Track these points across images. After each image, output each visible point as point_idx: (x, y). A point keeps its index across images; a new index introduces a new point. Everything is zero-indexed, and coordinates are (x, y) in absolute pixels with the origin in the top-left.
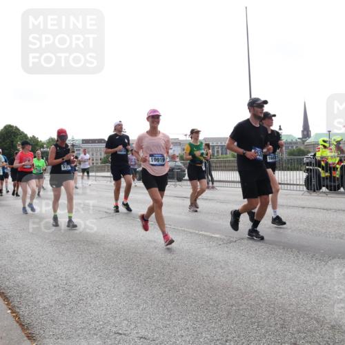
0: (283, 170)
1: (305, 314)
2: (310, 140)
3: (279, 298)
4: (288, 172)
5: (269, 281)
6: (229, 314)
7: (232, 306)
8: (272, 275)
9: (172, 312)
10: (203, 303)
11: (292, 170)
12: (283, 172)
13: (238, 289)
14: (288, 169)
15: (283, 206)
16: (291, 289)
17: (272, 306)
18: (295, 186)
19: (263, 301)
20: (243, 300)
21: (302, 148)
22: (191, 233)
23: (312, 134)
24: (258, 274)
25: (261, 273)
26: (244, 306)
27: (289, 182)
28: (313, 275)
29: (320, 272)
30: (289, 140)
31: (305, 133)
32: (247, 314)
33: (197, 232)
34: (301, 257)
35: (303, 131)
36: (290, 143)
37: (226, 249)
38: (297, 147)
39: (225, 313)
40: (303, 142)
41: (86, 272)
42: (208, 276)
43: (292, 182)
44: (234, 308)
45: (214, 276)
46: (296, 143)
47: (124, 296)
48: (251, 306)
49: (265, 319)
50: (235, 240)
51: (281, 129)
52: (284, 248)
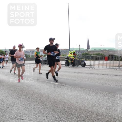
1: (87, 110)
2: (89, 50)
3: (78, 105)
5: (75, 99)
6: (61, 111)
7: (62, 108)
8: (76, 97)
9: (41, 111)
10: (52, 107)
13: (64, 102)
15: (80, 73)
16: (83, 102)
17: (76, 108)
19: (73, 106)
20: (66, 106)
21: (87, 52)
22: (48, 83)
23: (91, 48)
24: (71, 96)
25: (72, 96)
26: (66, 108)
28: (90, 97)
29: (92, 95)
30: (83, 50)
31: (88, 47)
32: (67, 111)
33: (50, 82)
34: (86, 90)
35: (87, 47)
36: (83, 51)
37: (60, 88)
38: (85, 52)
39: (60, 111)
40: (87, 51)
41: (10, 97)
42: (54, 98)
45: (56, 98)
46: (85, 51)
47: (24, 106)
48: (69, 108)
49: (73, 112)
50: (63, 85)
51: (79, 46)
52: (80, 87)
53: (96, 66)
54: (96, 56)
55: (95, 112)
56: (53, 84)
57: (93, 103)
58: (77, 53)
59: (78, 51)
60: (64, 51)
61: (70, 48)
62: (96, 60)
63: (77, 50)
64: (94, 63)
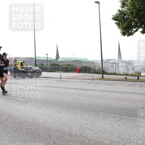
0: (48, 72)
2: (59, 60)
3: (48, 125)
4: (50, 73)
5: (43, 118)
6: (27, 132)
10: (15, 129)
11: (52, 72)
12: (48, 73)
13: (31, 122)
14: (50, 72)
16: (53, 121)
18: (53, 79)
19: (41, 126)
20: (33, 126)
21: (56, 63)
23: (60, 57)
24: (39, 115)
25: (40, 115)
27: (50, 77)
29: (64, 113)
30: (51, 60)
31: (57, 57)
32: (34, 132)
34: (56, 107)
35: (56, 56)
36: (51, 61)
37: (25, 105)
38: (54, 62)
39: (25, 133)
40: (56, 61)
43: (52, 77)
44: (29, 130)
45: (20, 117)
46: (53, 61)
48: (36, 129)
49: (42, 134)
50: (28, 101)
51: (47, 55)
52: (49, 104)
53: (67, 79)
54: (67, 67)
55: (68, 133)
56: (16, 100)
57: (65, 122)
58: (45, 63)
59: (45, 61)
60: (29, 60)
61: (36, 56)
62: (67, 72)
63: (44, 59)
64: (64, 75)
